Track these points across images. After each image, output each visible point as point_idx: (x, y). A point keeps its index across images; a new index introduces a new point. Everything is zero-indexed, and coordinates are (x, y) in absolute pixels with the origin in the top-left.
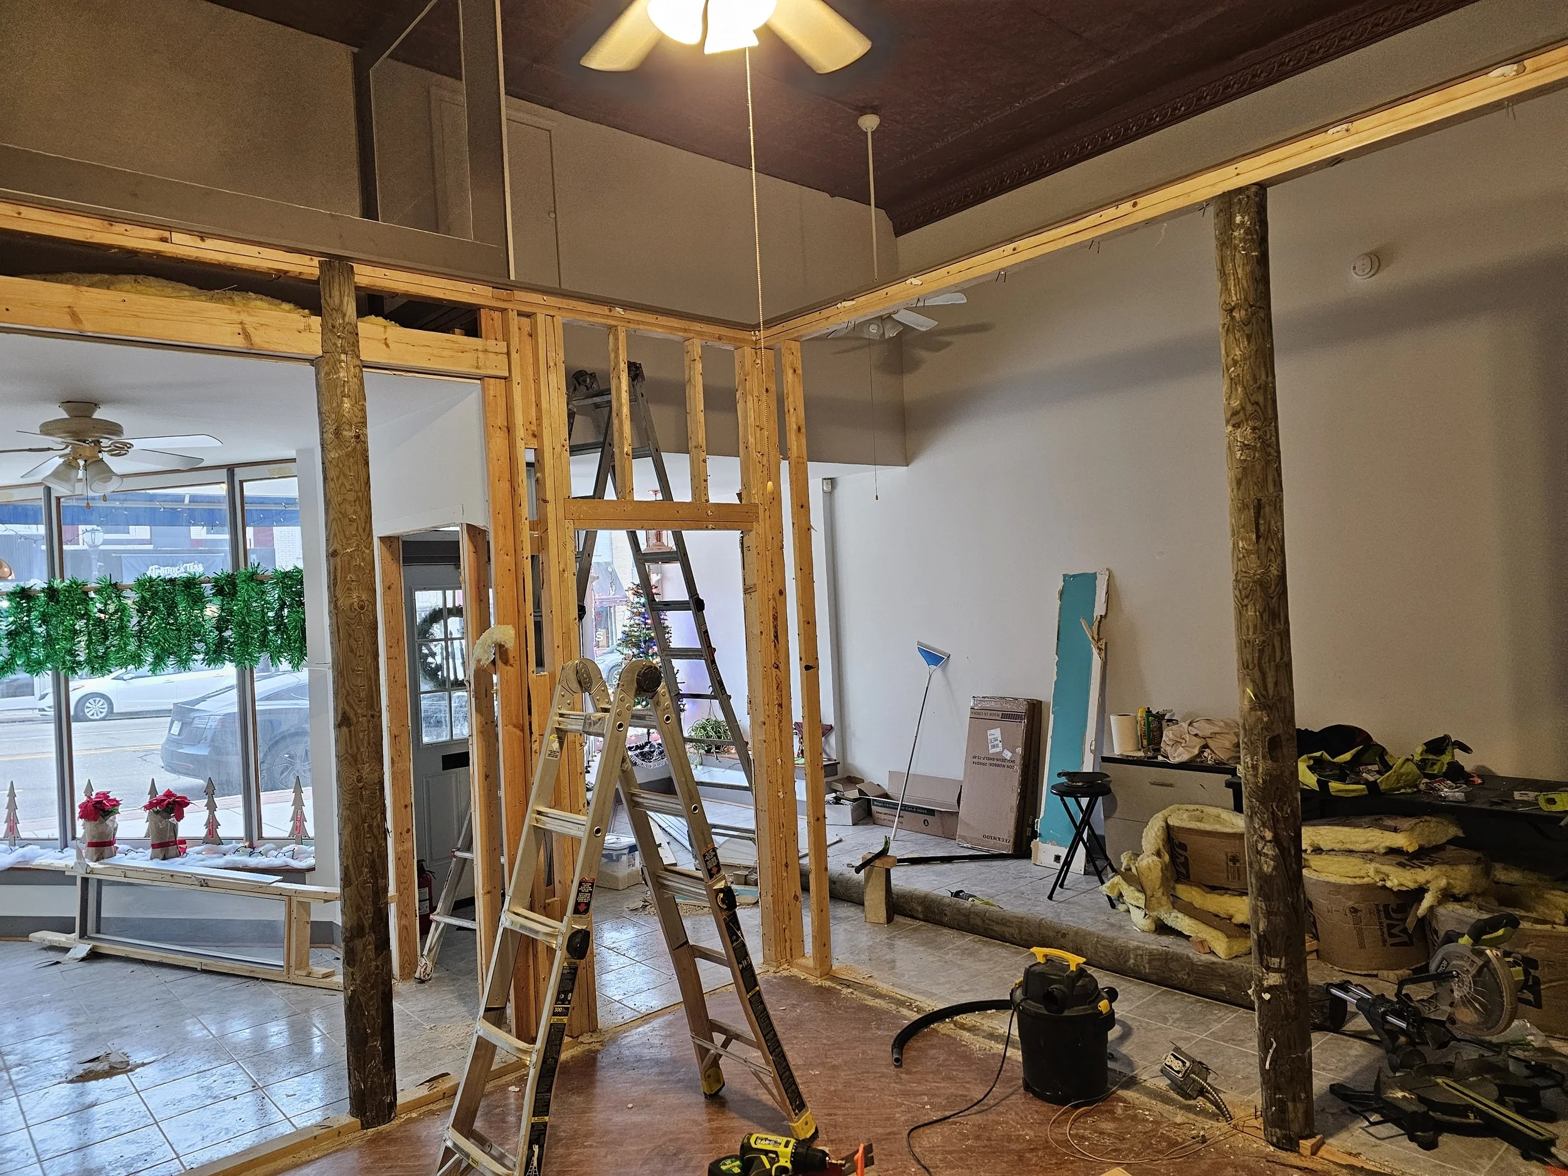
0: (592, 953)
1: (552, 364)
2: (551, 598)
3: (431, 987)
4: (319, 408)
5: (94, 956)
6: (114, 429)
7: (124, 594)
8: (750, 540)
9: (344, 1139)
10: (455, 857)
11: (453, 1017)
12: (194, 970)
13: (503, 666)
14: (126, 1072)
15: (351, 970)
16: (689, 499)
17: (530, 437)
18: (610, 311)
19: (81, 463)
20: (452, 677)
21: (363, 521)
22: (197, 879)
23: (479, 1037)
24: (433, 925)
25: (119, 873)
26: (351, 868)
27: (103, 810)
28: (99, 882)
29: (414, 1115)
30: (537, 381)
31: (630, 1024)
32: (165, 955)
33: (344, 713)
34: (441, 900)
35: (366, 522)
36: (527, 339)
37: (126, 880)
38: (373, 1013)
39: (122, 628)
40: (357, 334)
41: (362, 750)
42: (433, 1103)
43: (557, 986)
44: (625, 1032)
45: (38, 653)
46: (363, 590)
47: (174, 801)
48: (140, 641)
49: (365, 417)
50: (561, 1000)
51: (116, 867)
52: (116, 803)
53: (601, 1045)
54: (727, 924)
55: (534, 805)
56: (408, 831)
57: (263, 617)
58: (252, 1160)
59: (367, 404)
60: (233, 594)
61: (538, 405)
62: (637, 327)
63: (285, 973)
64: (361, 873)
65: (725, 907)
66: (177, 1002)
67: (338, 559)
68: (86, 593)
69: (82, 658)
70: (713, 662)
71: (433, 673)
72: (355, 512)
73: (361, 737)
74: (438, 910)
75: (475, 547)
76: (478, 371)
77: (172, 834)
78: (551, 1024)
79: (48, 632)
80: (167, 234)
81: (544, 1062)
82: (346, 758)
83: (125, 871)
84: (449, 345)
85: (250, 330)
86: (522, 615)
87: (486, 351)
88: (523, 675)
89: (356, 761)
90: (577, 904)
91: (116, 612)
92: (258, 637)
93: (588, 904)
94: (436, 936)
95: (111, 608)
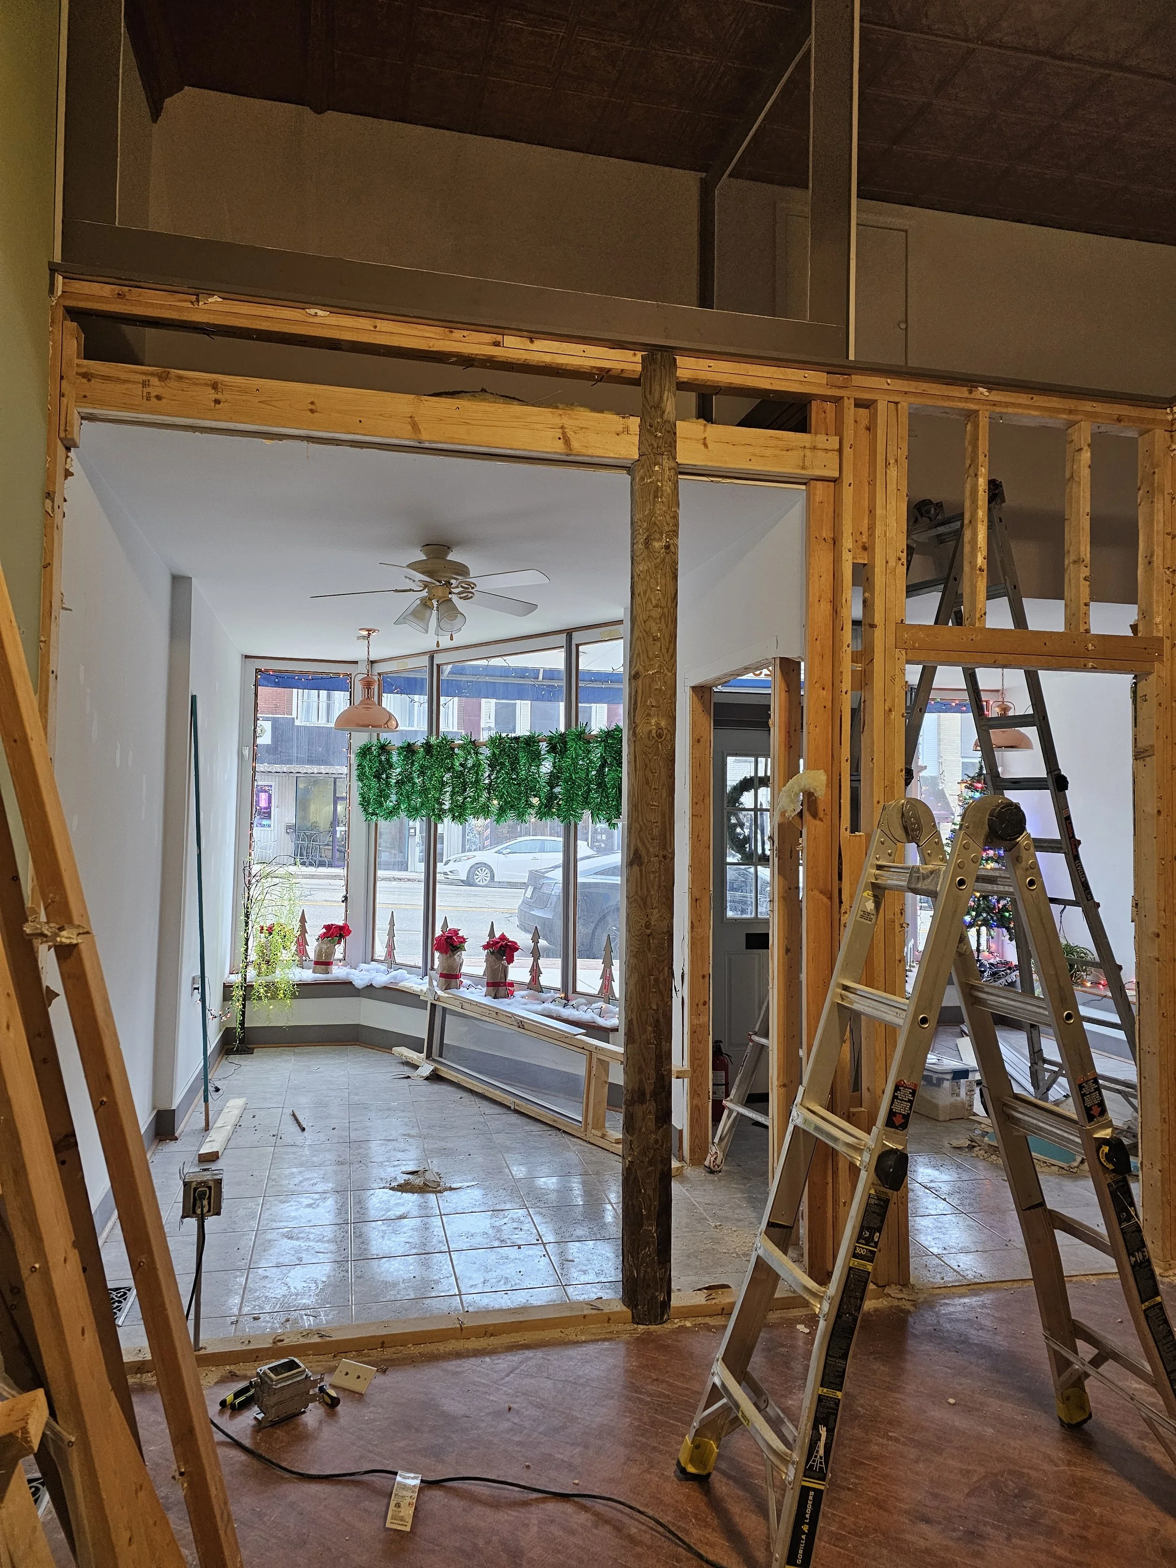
0: (906, 1187)
1: (892, 461)
2: (873, 743)
3: (720, 1180)
4: (632, 518)
5: (435, 1077)
6: (462, 570)
7: (481, 750)
8: (1148, 687)
9: (614, 1328)
10: (752, 1041)
11: (740, 1220)
12: (509, 1108)
13: (811, 818)
14: (436, 1192)
15: (630, 1138)
16: (1061, 629)
17: (860, 550)
18: (970, 392)
19: (435, 603)
20: (760, 851)
21: (667, 641)
22: (516, 1020)
23: (759, 1257)
24: (726, 1112)
25: (457, 1003)
26: (635, 1023)
27: (452, 945)
28: (444, 1009)
29: (688, 1324)
30: (872, 483)
31: (953, 1290)
32: (486, 1088)
33: (636, 851)
34: (735, 1087)
35: (670, 642)
36: (863, 432)
37: (462, 1011)
38: (650, 1192)
39: (477, 781)
40: (675, 434)
41: (652, 893)
42: (710, 1316)
43: (860, 1218)
44: (945, 1298)
45: (417, 801)
46: (662, 716)
47: (506, 944)
48: (489, 793)
49: (677, 525)
50: (865, 1239)
51: (456, 998)
52: (463, 940)
53: (914, 1305)
54: (1113, 1194)
55: (839, 978)
56: (705, 1004)
57: (588, 775)
58: (521, 1322)
59: (681, 512)
60: (563, 752)
61: (872, 512)
62: (1005, 410)
63: (582, 1130)
64: (645, 1031)
65: (1111, 1167)
66: (490, 1136)
67: (640, 681)
68: (453, 749)
69: (446, 807)
70: (1076, 857)
71: (740, 844)
72: (660, 630)
73: (652, 878)
74: (731, 1097)
75: (788, 686)
76: (804, 472)
77: (503, 975)
78: (850, 1268)
79: (424, 783)
80: (499, 338)
81: (838, 1316)
82: (636, 900)
83: (464, 1002)
84: (774, 443)
85: (570, 434)
86: (836, 761)
87: (814, 448)
88: (834, 831)
89: (645, 904)
90: (891, 1114)
91: (474, 766)
92: (582, 794)
93: (906, 1117)
94: (728, 1125)
95: (470, 763)
